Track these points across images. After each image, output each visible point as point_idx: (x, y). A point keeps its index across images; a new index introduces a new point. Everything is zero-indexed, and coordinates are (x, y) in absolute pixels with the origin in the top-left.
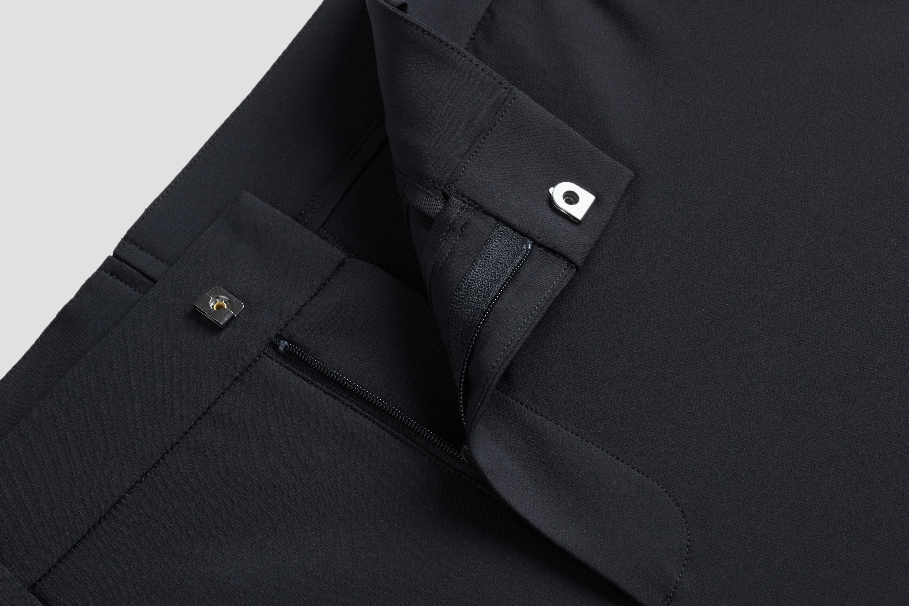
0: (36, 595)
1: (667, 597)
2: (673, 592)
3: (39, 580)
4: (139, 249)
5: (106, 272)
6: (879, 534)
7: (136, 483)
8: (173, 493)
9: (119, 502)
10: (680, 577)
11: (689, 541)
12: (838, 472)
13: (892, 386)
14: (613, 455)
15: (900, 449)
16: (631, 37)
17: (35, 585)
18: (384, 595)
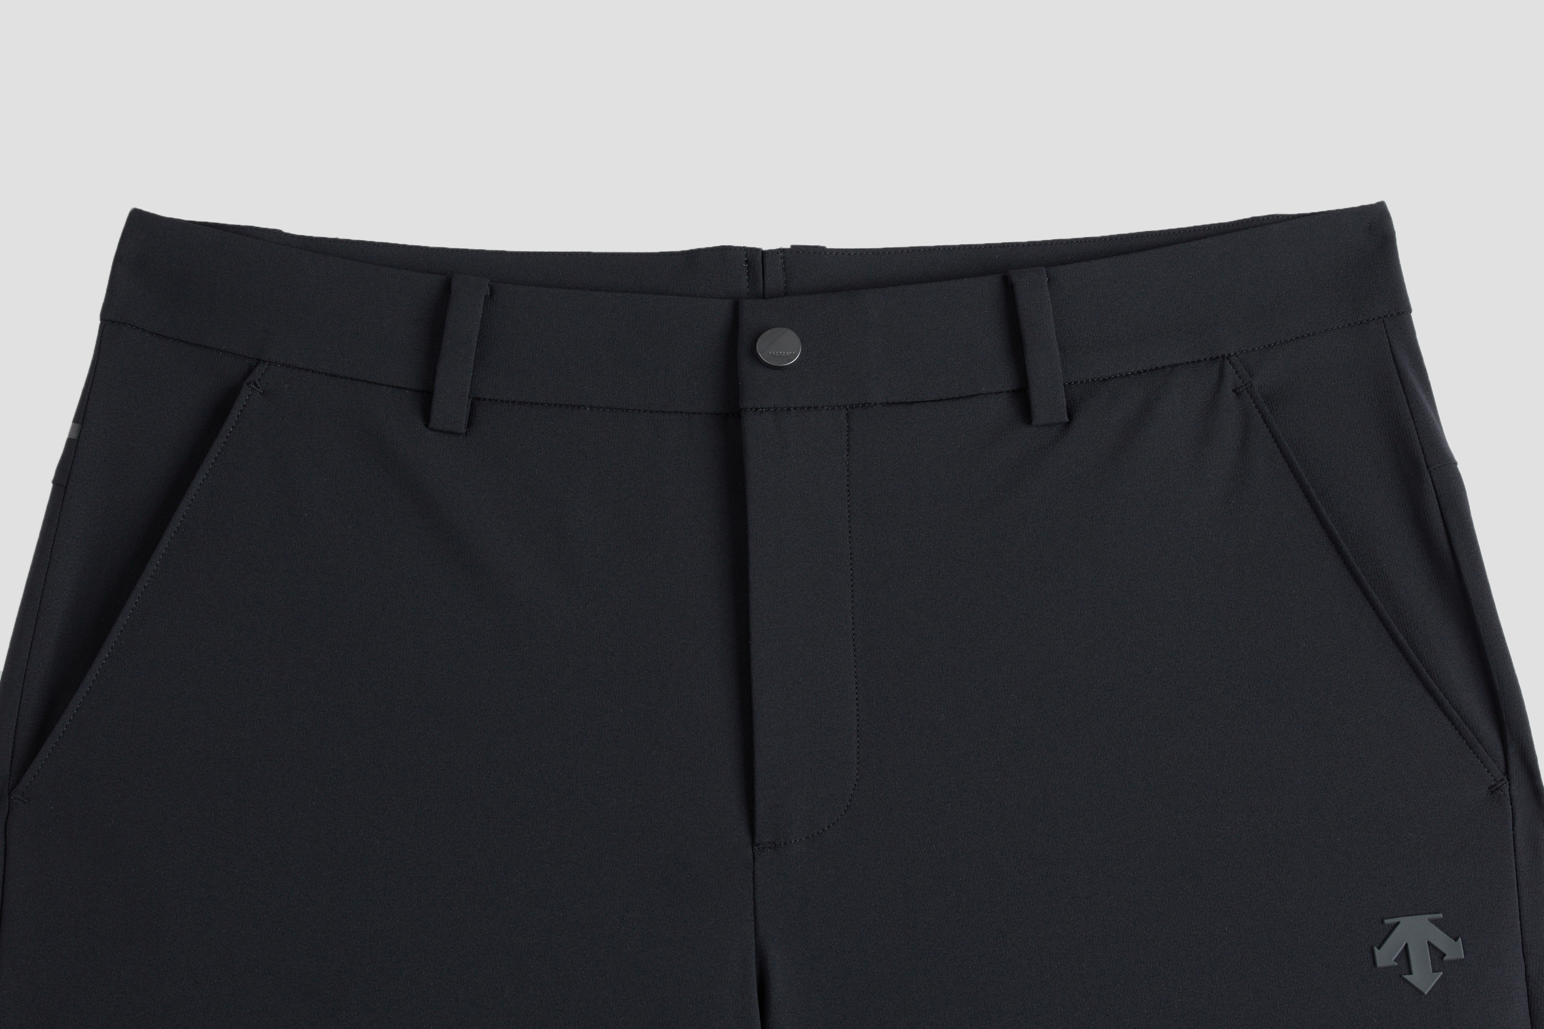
0: (472, 404)
1: (774, 843)
2: (780, 845)
3: (484, 399)
4: (783, 268)
5: (746, 256)
6: (924, 962)
7: (601, 408)
8: (612, 439)
9: (579, 407)
10: (795, 841)
11: (828, 827)
12: (954, 900)
13: (1052, 895)
14: (858, 725)
15: (1003, 933)
16: (1226, 496)
17: (479, 399)
18: (639, 647)
